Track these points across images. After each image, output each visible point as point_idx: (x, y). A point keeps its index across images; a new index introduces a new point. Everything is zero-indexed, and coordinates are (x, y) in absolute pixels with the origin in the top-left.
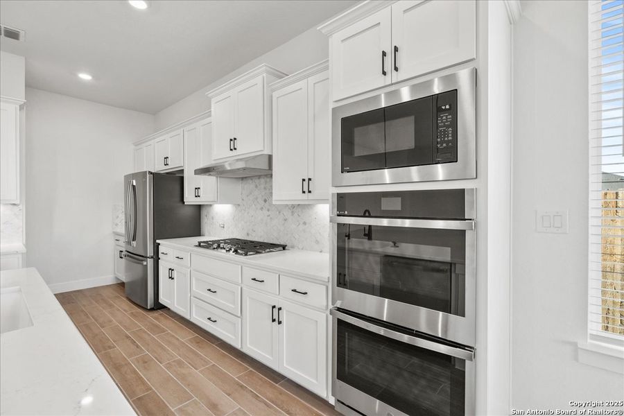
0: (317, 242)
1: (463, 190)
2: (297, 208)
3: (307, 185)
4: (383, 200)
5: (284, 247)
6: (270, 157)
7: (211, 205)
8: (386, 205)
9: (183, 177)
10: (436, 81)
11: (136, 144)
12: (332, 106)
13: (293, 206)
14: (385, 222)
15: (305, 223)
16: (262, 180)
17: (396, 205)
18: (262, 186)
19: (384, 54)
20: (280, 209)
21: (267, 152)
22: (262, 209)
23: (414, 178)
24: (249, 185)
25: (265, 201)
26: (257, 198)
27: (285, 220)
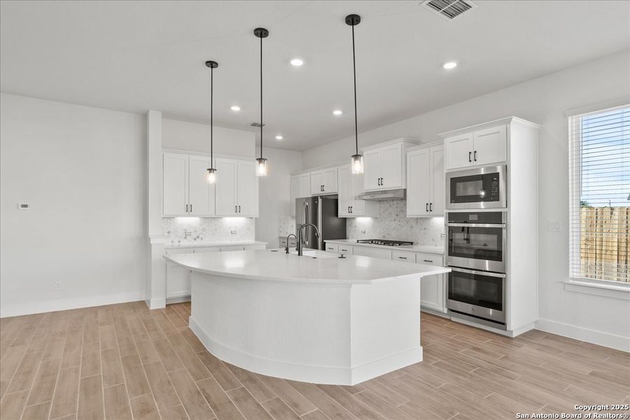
0: (433, 240)
1: (501, 213)
2: (420, 220)
3: (429, 207)
4: (470, 216)
5: (412, 243)
6: (405, 190)
7: (354, 218)
8: (471, 218)
9: (337, 200)
10: (483, 169)
11: (292, 175)
12: (445, 172)
13: (417, 219)
14: (474, 225)
15: (425, 229)
16: (395, 202)
17: (475, 217)
18: (395, 206)
19: (470, 153)
20: (408, 221)
21: (404, 188)
22: (395, 220)
23: (482, 207)
24: (386, 205)
25: (397, 215)
26: (391, 214)
27: (412, 227)
